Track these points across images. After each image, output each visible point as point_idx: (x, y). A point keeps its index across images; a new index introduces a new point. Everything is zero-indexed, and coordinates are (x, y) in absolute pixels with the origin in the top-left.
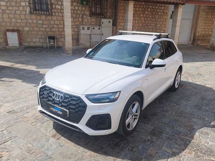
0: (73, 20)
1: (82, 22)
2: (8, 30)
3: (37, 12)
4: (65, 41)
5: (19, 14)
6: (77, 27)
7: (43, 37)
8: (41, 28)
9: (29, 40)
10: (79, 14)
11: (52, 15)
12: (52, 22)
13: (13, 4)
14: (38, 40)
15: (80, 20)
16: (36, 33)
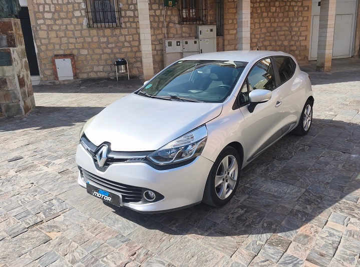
0: (154, 32)
1: (168, 34)
2: (57, 56)
3: (99, 25)
4: (142, 66)
5: (72, 31)
6: (160, 43)
7: (109, 62)
8: (105, 48)
9: (88, 69)
10: (163, 23)
11: (121, 27)
12: (122, 39)
13: (62, 15)
14: (101, 68)
15: (165, 30)
16: (98, 57)
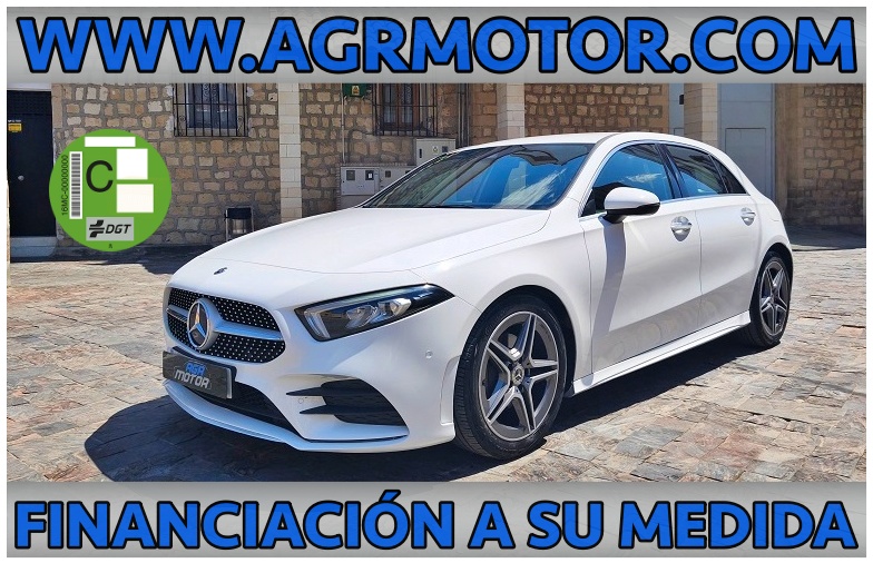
0: (318, 149)
1: (348, 154)
3: (199, 131)
6: (330, 174)
7: (214, 211)
8: (208, 181)
9: (165, 225)
10: (338, 130)
11: (246, 137)
12: (246, 161)
13: (123, 108)
14: (194, 223)
15: (342, 147)
16: (192, 198)
